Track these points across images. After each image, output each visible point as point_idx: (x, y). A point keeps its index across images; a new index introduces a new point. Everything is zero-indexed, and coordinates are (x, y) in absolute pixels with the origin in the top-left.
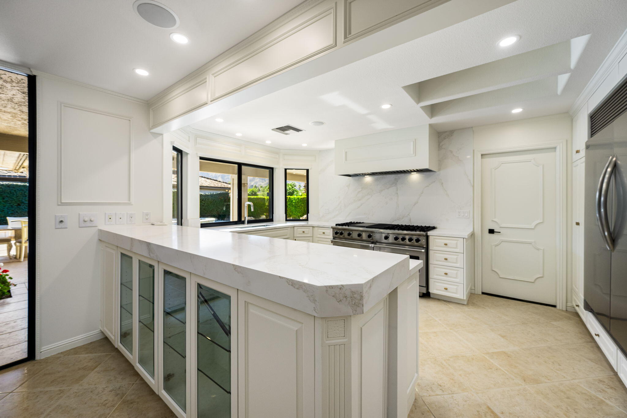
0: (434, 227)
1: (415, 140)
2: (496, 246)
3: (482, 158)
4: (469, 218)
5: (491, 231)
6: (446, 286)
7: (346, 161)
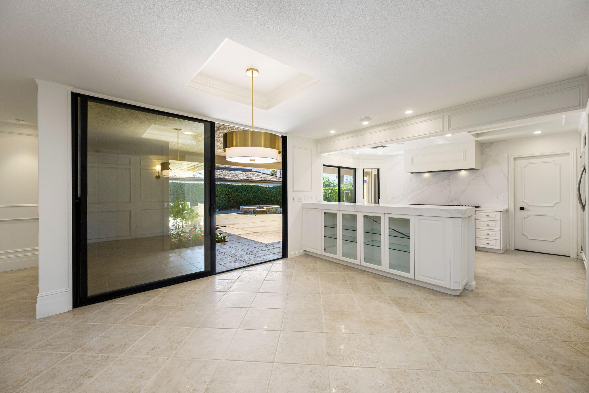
0: (478, 206)
1: (465, 150)
2: (525, 218)
3: (514, 160)
4: (505, 200)
5: (522, 209)
6: (488, 242)
7: (413, 163)
